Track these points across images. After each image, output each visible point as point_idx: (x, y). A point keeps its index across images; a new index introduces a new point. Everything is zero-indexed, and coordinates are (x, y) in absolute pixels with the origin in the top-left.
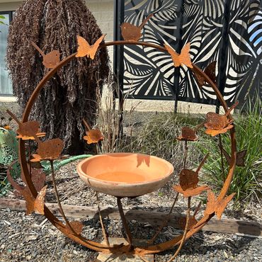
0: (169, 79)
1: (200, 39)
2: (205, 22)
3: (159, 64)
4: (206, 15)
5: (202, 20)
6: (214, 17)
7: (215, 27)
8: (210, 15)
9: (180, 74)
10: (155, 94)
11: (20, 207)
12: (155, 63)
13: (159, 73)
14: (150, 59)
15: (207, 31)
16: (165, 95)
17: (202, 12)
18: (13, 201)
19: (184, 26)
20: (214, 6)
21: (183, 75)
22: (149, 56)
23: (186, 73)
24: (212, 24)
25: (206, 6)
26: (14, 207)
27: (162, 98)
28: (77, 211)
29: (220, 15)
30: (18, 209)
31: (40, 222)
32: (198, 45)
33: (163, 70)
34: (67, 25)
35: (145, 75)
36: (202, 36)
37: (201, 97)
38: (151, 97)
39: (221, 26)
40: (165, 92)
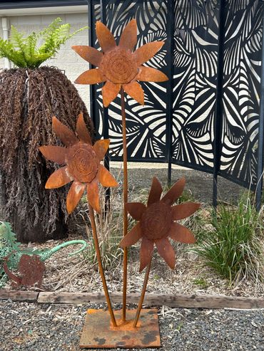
0: (160, 137)
1: (193, 95)
2: (197, 78)
3: (147, 120)
4: (199, 70)
5: (194, 75)
6: (208, 75)
7: (208, 86)
8: (203, 72)
9: (173, 133)
10: (144, 156)
11: (22, 297)
12: (142, 118)
13: (147, 131)
14: (136, 114)
15: (201, 89)
16: (155, 156)
17: (194, 66)
18: (13, 292)
19: (175, 77)
20: (207, 63)
21: (177, 134)
22: (135, 110)
23: (179, 132)
24: (205, 82)
25: (198, 61)
26: (15, 298)
27: (152, 160)
28: (79, 298)
29: (213, 75)
30: (20, 299)
31: (45, 310)
32: (192, 102)
33: (152, 127)
34: (51, 105)
35: (130, 132)
36: (196, 93)
37: (198, 163)
38: (138, 158)
39: (215, 86)
40: (156, 153)
